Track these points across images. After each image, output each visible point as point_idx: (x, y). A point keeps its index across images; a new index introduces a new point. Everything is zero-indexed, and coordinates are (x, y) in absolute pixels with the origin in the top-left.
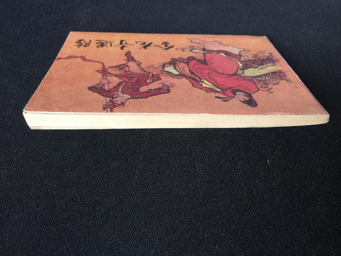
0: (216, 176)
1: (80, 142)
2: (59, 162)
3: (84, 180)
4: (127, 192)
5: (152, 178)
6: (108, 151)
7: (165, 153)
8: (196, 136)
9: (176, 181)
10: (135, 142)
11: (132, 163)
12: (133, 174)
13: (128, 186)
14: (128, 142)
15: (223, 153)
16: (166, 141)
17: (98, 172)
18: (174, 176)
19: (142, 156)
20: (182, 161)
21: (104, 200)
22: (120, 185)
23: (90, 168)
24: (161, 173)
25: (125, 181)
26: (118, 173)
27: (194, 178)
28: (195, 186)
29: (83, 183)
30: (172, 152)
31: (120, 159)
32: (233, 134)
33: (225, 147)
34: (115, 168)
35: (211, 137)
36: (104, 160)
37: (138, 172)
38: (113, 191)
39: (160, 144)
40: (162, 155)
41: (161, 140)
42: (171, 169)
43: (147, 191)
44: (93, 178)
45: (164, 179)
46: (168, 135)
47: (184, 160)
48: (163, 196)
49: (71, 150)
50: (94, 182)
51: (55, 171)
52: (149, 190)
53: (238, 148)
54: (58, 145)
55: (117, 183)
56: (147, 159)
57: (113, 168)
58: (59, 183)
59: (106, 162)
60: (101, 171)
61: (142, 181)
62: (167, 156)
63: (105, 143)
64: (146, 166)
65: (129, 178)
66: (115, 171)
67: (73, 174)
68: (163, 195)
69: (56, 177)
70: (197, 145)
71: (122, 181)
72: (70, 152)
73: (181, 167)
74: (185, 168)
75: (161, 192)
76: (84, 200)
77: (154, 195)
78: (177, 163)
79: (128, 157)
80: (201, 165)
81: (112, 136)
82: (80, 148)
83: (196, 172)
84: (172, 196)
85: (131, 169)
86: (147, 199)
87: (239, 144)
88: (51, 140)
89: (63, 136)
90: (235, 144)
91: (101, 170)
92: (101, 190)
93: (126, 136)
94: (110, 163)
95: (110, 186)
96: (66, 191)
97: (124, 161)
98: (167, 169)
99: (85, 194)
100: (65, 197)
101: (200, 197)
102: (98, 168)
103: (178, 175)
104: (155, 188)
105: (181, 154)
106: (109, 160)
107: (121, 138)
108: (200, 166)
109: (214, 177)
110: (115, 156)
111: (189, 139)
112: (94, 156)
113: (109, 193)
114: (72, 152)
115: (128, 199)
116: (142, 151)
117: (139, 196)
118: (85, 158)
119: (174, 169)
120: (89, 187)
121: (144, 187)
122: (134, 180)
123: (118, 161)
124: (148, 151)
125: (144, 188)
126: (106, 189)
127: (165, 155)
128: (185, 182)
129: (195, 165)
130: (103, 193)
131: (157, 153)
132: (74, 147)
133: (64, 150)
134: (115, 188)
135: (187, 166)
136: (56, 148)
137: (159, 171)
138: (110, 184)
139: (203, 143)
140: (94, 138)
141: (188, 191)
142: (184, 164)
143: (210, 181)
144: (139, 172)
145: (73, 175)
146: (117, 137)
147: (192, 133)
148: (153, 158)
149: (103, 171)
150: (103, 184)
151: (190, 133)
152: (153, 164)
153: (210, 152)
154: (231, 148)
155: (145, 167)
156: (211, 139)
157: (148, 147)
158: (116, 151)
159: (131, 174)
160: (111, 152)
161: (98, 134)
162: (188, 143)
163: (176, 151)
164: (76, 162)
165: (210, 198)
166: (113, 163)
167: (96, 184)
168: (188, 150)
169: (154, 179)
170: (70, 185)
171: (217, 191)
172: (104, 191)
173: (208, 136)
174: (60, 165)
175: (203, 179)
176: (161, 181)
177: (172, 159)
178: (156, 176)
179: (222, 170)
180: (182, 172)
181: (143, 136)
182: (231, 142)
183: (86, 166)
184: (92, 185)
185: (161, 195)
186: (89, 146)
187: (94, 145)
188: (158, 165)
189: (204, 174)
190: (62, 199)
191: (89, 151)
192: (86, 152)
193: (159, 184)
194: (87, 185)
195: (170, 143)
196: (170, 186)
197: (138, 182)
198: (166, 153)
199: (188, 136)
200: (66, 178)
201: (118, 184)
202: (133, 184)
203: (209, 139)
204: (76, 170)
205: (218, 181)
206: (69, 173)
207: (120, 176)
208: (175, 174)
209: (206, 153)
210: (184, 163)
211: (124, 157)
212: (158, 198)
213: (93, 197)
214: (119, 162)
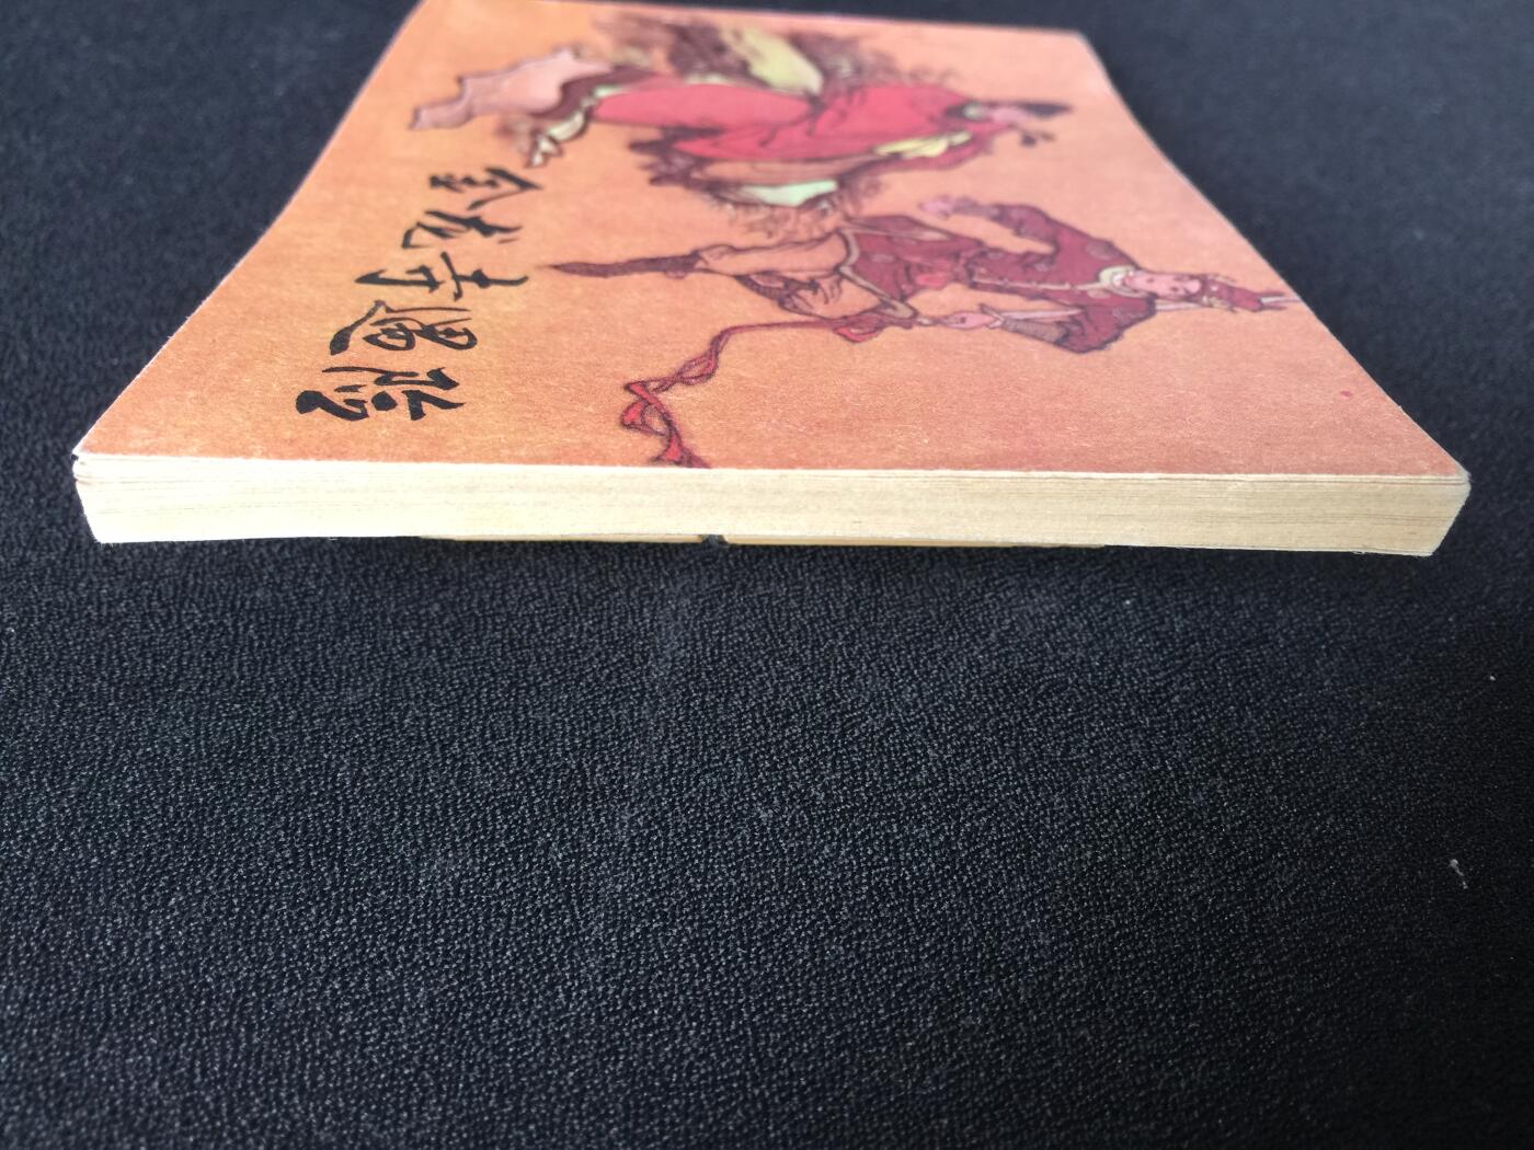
0: (1137, 960)
1: (219, 719)
2: (61, 846)
3: (219, 978)
4: (528, 1065)
5: (705, 966)
6: (400, 782)
7: (783, 802)
8: (975, 702)
9: (865, 991)
10: (586, 728)
11: (565, 866)
12: (566, 941)
13: (535, 1023)
14: (538, 723)
15: (1159, 809)
16: (784, 727)
17: (327, 923)
18: (852, 955)
19: (631, 821)
20: (897, 855)
21: (357, 1128)
22: (475, 1016)
23: (269, 892)
24: (764, 938)
25: (509, 988)
26: (465, 931)
27: (989, 970)
28: (999, 1032)
29: (211, 993)
30: (828, 797)
31: (485, 832)
32: (1206, 695)
33: (1168, 773)
34: (447, 892)
35: (1067, 706)
36: (375, 841)
37: (606, 929)
38: (423, 1059)
39: (744, 743)
40: (763, 816)
41: (754, 719)
42: (828, 905)
43: (668, 1061)
44: (288, 963)
45: (782, 979)
46: (793, 690)
47: (912, 851)
48: (783, 1100)
49: (148, 768)
50: (291, 992)
51: (20, 908)
52: (683, 1057)
53: (1252, 781)
54: (66, 731)
55: (451, 1005)
56: (667, 840)
57: (429, 894)
58: (39, 989)
59: (386, 852)
60: (347, 912)
61: (629, 986)
62: (794, 817)
63: (385, 727)
64: (659, 884)
65: (539, 966)
66: (444, 916)
67: (145, 928)
68: (780, 1090)
69: (28, 949)
70: (989, 756)
71: (489, 984)
72: (144, 781)
73: (893, 896)
74: (920, 902)
75: (772, 1070)
76: (212, 1121)
77: (718, 1095)
78: (869, 869)
79: (537, 822)
80: (1026, 882)
81: (434, 684)
82: (209, 755)
83: (998, 928)
84: (847, 1102)
85: (558, 906)
86: (673, 1124)
87: (1252, 756)
88: (22, 702)
89: (103, 679)
90: (1224, 753)
91: (348, 904)
92: (338, 1053)
93: (528, 690)
94: (408, 861)
95: (401, 1020)
96: (82, 1052)
97: (510, 846)
98: (804, 908)
99: (224, 1079)
100: (73, 1099)
101: (1044, 1111)
102: (323, 894)
103: (879, 951)
104: (728, 1044)
105: (889, 809)
106: (407, 838)
107: (490, 702)
108: (1023, 893)
109: (1124, 972)
110: (445, 812)
111: (930, 718)
112: (305, 814)
113: (392, 1077)
114: (155, 785)
115: (528, 1122)
116: (629, 788)
117: (609, 1095)
118: (241, 821)
119: (851, 909)
120: (250, 1028)
121: (646, 1030)
122: (572, 978)
123: (468, 845)
124: (670, 787)
125: (644, 1039)
126: (378, 1042)
127: (782, 812)
128: (931, 1002)
129: (986, 881)
130: (353, 1073)
131: (731, 801)
132: (173, 751)
133: (101, 768)
134: (440, 1037)
135: (935, 888)
136: (52, 752)
137: (748, 923)
138: (405, 1008)
139: (1025, 744)
140: (312, 697)
141: (954, 1063)
142: (912, 874)
143: (1098, 992)
144: (614, 925)
145: (148, 935)
146: (465, 694)
147: (948, 682)
148: (706, 833)
149: (361, 911)
150: (355, 1004)
151: (934, 680)
152: (707, 870)
153: (1076, 802)
154: (1206, 780)
155: (652, 894)
156: (1072, 718)
157: (670, 758)
158: (457, 783)
159: (558, 940)
160: (424, 789)
161: (340, 672)
162: (930, 741)
163: (854, 787)
164: (176, 846)
165: (1115, 1114)
166: (432, 863)
167: (305, 1004)
168: (928, 785)
169: (714, 979)
170: (119, 1011)
171: (1158, 1066)
172: (363, 1056)
173: (1050, 704)
174: (62, 869)
175: (1051, 979)
176: (764, 989)
177: (830, 842)
178: (727, 953)
179: (1167, 918)
180: (902, 932)
181: (634, 693)
182: (1198, 739)
183: (240, 878)
184: (277, 1014)
185: (772, 1095)
186: (272, 746)
187: (309, 738)
188: (737, 877)
189: (1053, 944)
190: (48, 1112)
191: (272, 778)
192: (250, 781)
193: (753, 1015)
194: (241, 1015)
195: (812, 736)
196: (830, 1031)
197: (605, 996)
198: (792, 800)
199: (921, 696)
200: (93, 958)
201: (465, 1010)
202: (566, 1009)
203: (1057, 721)
204: (173, 901)
205: (1151, 995)
206: (119, 920)
207: (479, 954)
208: (859, 945)
209: (1052, 805)
210: (910, 870)
211: (506, 821)
212: (746, 1113)
213: (279, 1103)
214: (474, 856)
